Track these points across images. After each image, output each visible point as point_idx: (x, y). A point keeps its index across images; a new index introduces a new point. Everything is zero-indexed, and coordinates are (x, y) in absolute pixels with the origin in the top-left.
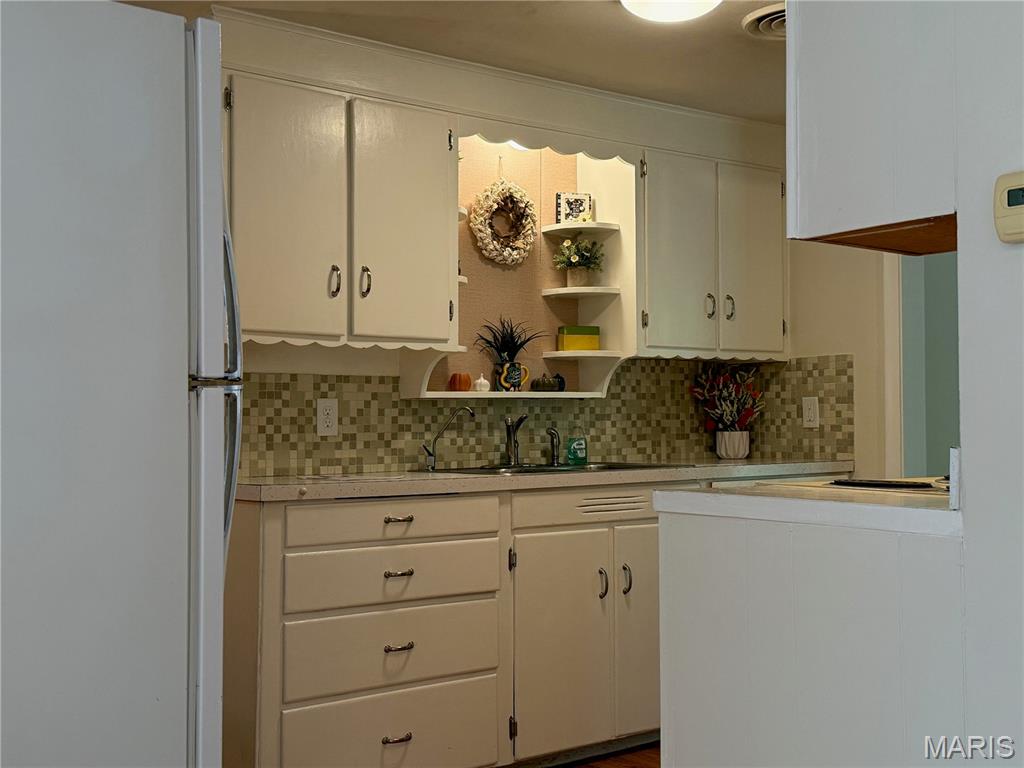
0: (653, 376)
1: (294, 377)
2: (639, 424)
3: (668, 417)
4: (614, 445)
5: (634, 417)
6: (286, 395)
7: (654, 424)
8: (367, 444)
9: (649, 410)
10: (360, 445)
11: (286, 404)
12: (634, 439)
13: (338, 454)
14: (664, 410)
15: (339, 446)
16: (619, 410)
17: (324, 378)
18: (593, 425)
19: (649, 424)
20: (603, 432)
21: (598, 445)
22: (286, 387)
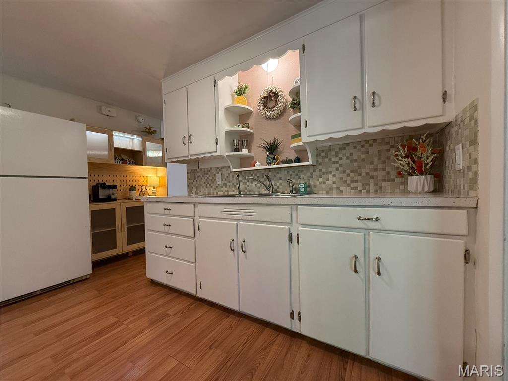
0: (363, 150)
1: (211, 168)
2: (352, 175)
3: (375, 170)
4: (334, 185)
5: (348, 172)
6: (209, 173)
7: (363, 174)
9: (360, 167)
10: (228, 186)
11: (210, 176)
12: (348, 182)
13: (222, 189)
14: (372, 166)
15: (222, 187)
16: (337, 169)
17: (218, 168)
18: (321, 177)
19: (360, 174)
20: (328, 179)
21: (324, 186)
22: (209, 171)
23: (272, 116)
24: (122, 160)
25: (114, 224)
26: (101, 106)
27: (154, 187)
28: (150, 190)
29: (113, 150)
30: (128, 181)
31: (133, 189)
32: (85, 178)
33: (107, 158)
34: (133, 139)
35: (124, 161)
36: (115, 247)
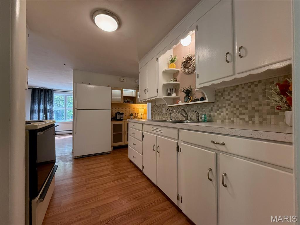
0: (249, 89)
1: (160, 105)
2: (240, 109)
3: (260, 105)
4: (227, 117)
5: (238, 107)
6: (160, 107)
7: (250, 108)
8: (168, 115)
9: (247, 103)
10: (167, 115)
11: (160, 109)
12: (238, 114)
13: (165, 116)
14: (257, 102)
15: (165, 115)
16: (229, 105)
17: (163, 104)
18: (218, 110)
19: (247, 109)
20: (222, 112)
21: (220, 116)
22: (160, 106)
23: (188, 72)
24: (128, 101)
25: (122, 131)
26: (120, 78)
27: (141, 114)
28: (139, 115)
29: (123, 97)
30: (130, 111)
31: (132, 115)
32: (110, 110)
33: (121, 101)
34: (133, 91)
35: (128, 102)
36: (122, 141)
